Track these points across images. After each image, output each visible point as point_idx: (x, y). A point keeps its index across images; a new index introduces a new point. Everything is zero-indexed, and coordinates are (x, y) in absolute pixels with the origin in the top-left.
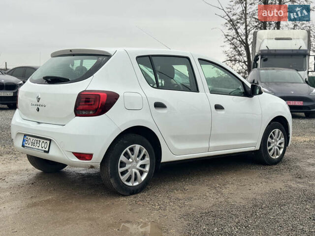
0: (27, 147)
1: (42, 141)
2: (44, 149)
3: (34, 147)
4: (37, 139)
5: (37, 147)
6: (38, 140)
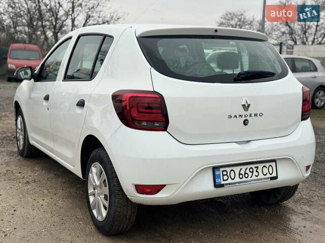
0: (229, 184)
1: (260, 166)
2: (268, 176)
3: (249, 179)
4: (249, 167)
5: (254, 177)
6: (253, 166)
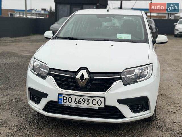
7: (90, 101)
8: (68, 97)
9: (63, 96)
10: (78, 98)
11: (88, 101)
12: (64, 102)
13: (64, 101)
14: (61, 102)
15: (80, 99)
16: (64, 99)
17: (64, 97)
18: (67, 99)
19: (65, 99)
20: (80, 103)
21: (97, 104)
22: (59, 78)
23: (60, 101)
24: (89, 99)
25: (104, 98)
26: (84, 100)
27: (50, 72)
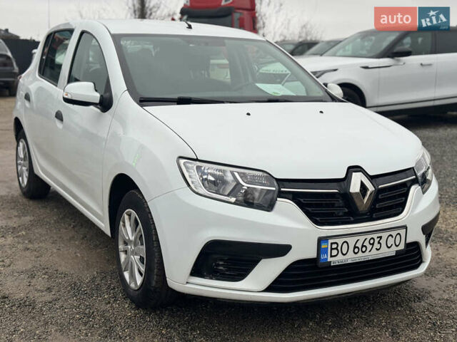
7: (383, 242)
8: (340, 241)
9: (330, 241)
10: (362, 238)
11: (379, 243)
12: (331, 256)
13: (333, 254)
14: (326, 257)
15: (366, 239)
16: (332, 249)
17: (332, 244)
18: (339, 248)
19: (334, 249)
20: (364, 249)
21: (394, 245)
22: (308, 201)
23: (323, 257)
24: (381, 237)
25: (405, 227)
26: (372, 242)
27: (282, 189)
